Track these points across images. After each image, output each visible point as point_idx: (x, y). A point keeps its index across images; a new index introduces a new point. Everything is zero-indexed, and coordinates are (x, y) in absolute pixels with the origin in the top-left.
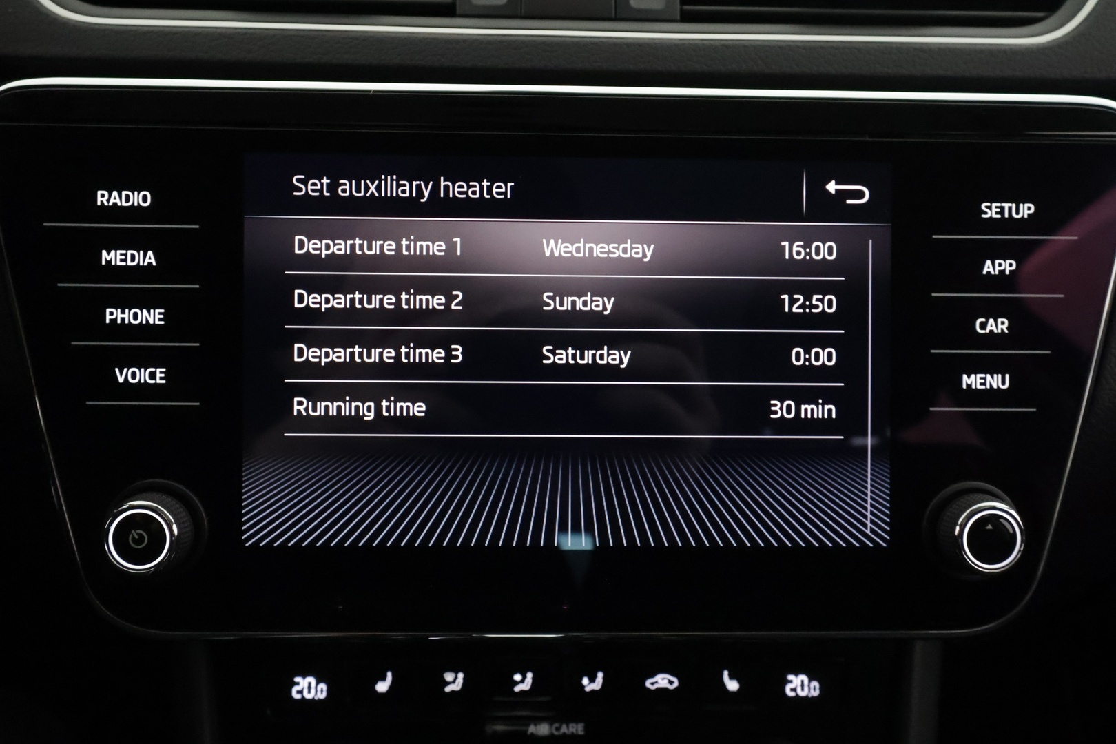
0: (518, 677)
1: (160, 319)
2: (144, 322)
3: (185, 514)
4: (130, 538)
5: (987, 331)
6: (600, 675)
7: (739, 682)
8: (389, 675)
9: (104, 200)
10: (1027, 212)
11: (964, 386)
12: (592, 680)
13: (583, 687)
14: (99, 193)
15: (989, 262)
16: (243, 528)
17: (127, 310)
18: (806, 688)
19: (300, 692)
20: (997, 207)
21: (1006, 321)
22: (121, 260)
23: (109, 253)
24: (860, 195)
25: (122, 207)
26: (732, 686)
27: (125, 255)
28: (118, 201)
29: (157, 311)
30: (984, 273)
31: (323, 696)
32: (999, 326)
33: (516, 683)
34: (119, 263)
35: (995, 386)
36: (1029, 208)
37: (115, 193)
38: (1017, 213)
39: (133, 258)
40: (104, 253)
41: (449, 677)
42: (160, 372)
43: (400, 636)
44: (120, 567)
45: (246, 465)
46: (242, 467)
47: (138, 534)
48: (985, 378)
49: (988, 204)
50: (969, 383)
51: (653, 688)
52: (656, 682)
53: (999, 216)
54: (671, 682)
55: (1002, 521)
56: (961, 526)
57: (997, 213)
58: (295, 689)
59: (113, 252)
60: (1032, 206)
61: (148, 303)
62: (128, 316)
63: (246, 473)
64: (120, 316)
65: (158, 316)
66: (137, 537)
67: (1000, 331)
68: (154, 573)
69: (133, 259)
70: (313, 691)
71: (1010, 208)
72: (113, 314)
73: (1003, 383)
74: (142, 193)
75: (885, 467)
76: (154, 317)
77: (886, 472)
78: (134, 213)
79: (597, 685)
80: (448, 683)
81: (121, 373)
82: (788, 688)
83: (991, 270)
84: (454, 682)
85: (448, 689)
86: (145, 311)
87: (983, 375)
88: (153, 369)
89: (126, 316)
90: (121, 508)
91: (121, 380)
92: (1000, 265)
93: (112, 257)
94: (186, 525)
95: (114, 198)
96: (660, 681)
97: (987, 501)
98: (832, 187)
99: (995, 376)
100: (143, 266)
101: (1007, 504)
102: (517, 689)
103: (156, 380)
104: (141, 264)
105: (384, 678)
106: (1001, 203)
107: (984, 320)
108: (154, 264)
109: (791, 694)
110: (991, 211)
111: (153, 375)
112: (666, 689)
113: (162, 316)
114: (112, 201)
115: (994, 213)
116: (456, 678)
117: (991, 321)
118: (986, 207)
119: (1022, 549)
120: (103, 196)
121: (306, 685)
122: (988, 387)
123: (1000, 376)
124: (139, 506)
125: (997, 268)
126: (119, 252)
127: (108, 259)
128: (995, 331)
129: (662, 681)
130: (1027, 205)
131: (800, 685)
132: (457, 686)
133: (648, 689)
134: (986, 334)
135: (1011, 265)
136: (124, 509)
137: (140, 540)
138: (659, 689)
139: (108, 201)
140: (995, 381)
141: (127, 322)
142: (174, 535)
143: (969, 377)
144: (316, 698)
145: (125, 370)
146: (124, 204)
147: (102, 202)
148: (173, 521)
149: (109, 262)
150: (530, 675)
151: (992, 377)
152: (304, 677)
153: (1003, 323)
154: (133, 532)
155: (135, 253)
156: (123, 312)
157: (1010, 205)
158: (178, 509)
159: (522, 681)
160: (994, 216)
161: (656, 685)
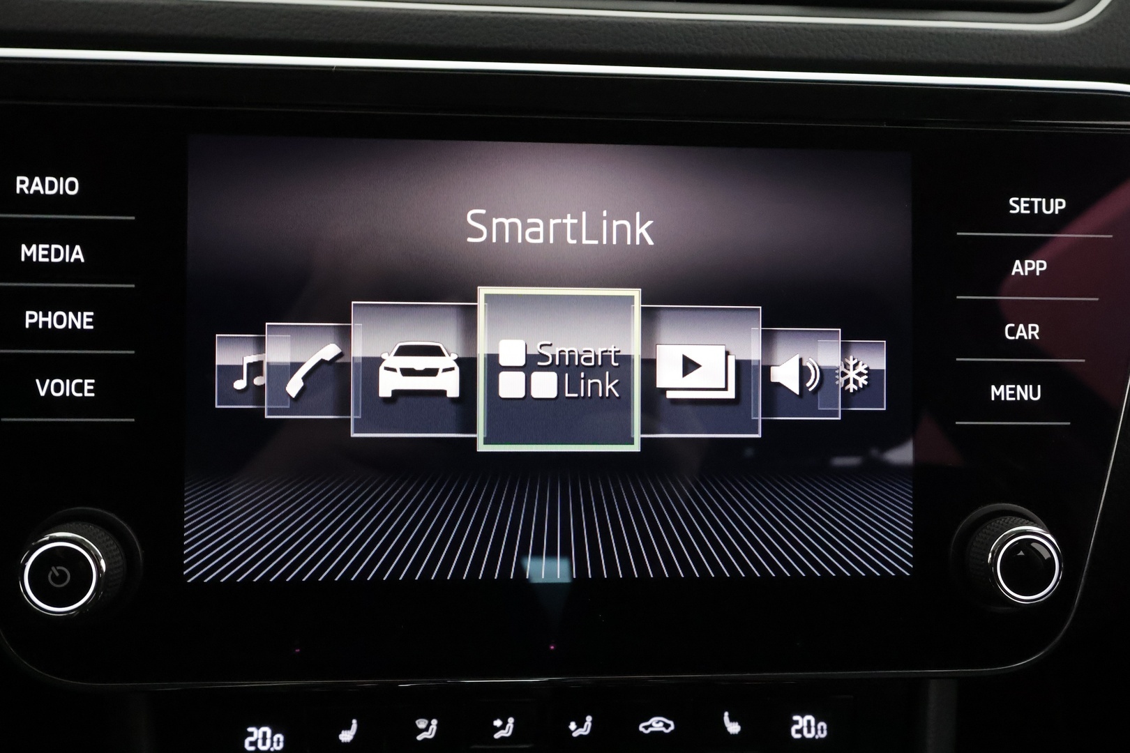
0: (498, 723)
1: (89, 324)
2: (70, 327)
3: (115, 547)
4: (49, 576)
5: (1017, 337)
6: (589, 719)
7: (740, 724)
8: (354, 723)
9: (25, 187)
10: (1057, 208)
11: (993, 398)
12: (580, 725)
13: (570, 732)
14: (19, 178)
15: (1018, 262)
16: (185, 562)
17: (50, 313)
18: (813, 730)
19: (254, 744)
20: (1025, 202)
21: (1037, 327)
22: (44, 256)
23: (29, 248)
25: (45, 195)
26: (734, 728)
27: (49, 250)
28: (40, 188)
29: (86, 314)
30: (1013, 273)
31: (279, 747)
32: (1029, 332)
33: (497, 729)
34: (41, 259)
35: (1026, 398)
36: (1060, 204)
37: (37, 179)
38: (1048, 208)
39: (57, 253)
40: (24, 247)
41: (421, 724)
42: (88, 384)
43: (368, 683)
44: (38, 609)
45: (189, 490)
46: (184, 492)
47: (59, 571)
48: (1015, 390)
49: (1017, 199)
50: (998, 394)
51: (647, 731)
52: (651, 726)
53: (1028, 212)
54: (667, 726)
55: (1034, 545)
56: (993, 552)
57: (1026, 208)
58: (248, 741)
59: (34, 247)
60: (1063, 201)
61: (75, 305)
62: (51, 320)
63: (188, 498)
64: (42, 319)
65: (85, 320)
66: (57, 574)
67: (1030, 338)
68: (75, 617)
69: (57, 255)
70: (268, 742)
71: (1040, 204)
72: (33, 317)
73: (1035, 395)
74: (70, 179)
75: (907, 486)
76: (83, 321)
77: (909, 488)
78: (60, 202)
79: (585, 731)
80: (421, 731)
81: (43, 385)
82: (793, 729)
83: (1020, 270)
84: (426, 729)
85: (420, 737)
86: (71, 314)
87: (1013, 386)
88: (81, 381)
89: (49, 319)
90: (39, 541)
91: (42, 393)
92: (1030, 265)
93: (34, 252)
94: (117, 560)
95: (36, 186)
96: (654, 724)
97: (1022, 525)
99: (1026, 387)
100: (69, 262)
101: (1040, 526)
102: (498, 735)
103: (83, 393)
104: (67, 260)
105: (348, 728)
106: (1030, 198)
107: (1013, 325)
108: (83, 260)
109: (797, 736)
110: (1019, 206)
111: (80, 388)
112: (660, 733)
113: (90, 320)
114: (34, 188)
115: (1022, 208)
117: (1021, 326)
119: (1061, 578)
120: (23, 182)
121: (260, 735)
122: (1018, 398)
123: (1031, 387)
124: (61, 539)
125: (1027, 269)
126: (41, 246)
127: (29, 254)
128: (1026, 337)
129: (657, 724)
130: (1058, 200)
131: (806, 726)
132: (430, 734)
133: (642, 733)
134: (1015, 340)
135: (1041, 265)
136: (45, 541)
137: (61, 578)
138: (653, 733)
139: (29, 188)
140: (1025, 393)
141: (49, 326)
142: (102, 571)
143: (998, 388)
144: (272, 749)
145: (48, 381)
146: (48, 192)
147: (22, 190)
148: (101, 555)
149: (29, 259)
150: (511, 720)
151: (1023, 389)
152: (257, 726)
153: (1034, 329)
154: (53, 568)
155: (60, 247)
156: (45, 315)
157: (1040, 200)
158: (107, 540)
159: (503, 727)
160: (1023, 211)
161: (650, 729)
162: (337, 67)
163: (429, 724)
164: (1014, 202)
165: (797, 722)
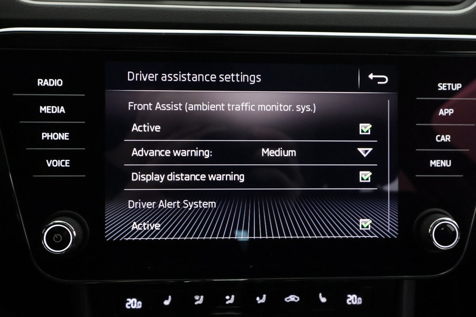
0: (228, 297)
1: (67, 138)
2: (60, 139)
3: (79, 226)
4: (54, 238)
5: (441, 141)
6: (264, 296)
7: (326, 298)
8: (170, 297)
9: (41, 83)
10: (458, 88)
11: (431, 166)
12: (261, 298)
13: (257, 301)
14: (39, 80)
15: (441, 110)
16: (106, 232)
17: (52, 134)
18: (356, 301)
19: (130, 305)
20: (445, 85)
21: (449, 136)
23: (43, 108)
24: (384, 80)
25: (49, 86)
26: (323, 300)
27: (51, 108)
28: (47, 84)
29: (65, 134)
30: (440, 114)
31: (140, 307)
32: (446, 138)
33: (227, 300)
34: (48, 112)
35: (445, 166)
36: (459, 86)
37: (46, 80)
38: (454, 88)
40: (41, 107)
41: (197, 297)
42: (67, 162)
44: (49, 251)
46: (105, 204)
47: (58, 236)
48: (440, 162)
49: (441, 84)
50: (433, 164)
51: (288, 301)
52: (289, 299)
54: (296, 299)
55: (448, 225)
56: (431, 229)
57: (445, 88)
58: (127, 304)
59: (45, 107)
60: (461, 85)
61: (61, 130)
62: (52, 136)
63: (107, 207)
64: (48, 136)
65: (66, 136)
66: (57, 237)
67: (447, 141)
68: (65, 254)
69: (54, 110)
70: (135, 305)
71: (451, 86)
72: (45, 135)
73: (448, 164)
74: (59, 80)
75: (396, 202)
76: (64, 136)
77: (396, 204)
78: (55, 89)
79: (263, 300)
80: (197, 301)
81: (49, 162)
82: (348, 300)
83: (443, 113)
84: (199, 300)
85: (196, 303)
86: (60, 134)
87: (439, 161)
88: (64, 160)
89: (51, 136)
90: (49, 224)
91: (49, 165)
92: (446, 111)
93: (45, 109)
94: (80, 232)
95: (46, 83)
96: (291, 298)
97: (443, 217)
98: (371, 76)
99: (445, 161)
100: (59, 113)
101: (450, 218)
102: (227, 303)
103: (65, 165)
105: (167, 299)
106: (447, 83)
107: (439, 136)
108: (64, 112)
109: (349, 303)
110: (442, 87)
111: (64, 163)
112: (294, 302)
113: (68, 136)
116: (200, 298)
117: (443, 136)
118: (440, 85)
119: (459, 239)
120: (40, 81)
121: (132, 302)
122: (442, 166)
123: (447, 161)
124: (58, 223)
125: (445, 113)
126: (48, 107)
127: (43, 110)
128: (445, 141)
129: (292, 298)
130: (458, 84)
131: (353, 299)
132: (200, 302)
133: (286, 302)
134: (440, 142)
135: (451, 111)
136: (51, 224)
137: (58, 239)
138: (291, 302)
139: (43, 84)
140: (445, 163)
141: (52, 139)
142: (74, 236)
143: (433, 161)
144: (137, 308)
145: (51, 161)
146: (50, 85)
147: (40, 84)
148: (73, 229)
149: (43, 112)
150: (233, 296)
151: (444, 162)
152: (131, 298)
153: (448, 137)
154: (55, 235)
155: (55, 107)
156: (50, 134)
157: (451, 84)
158: (76, 224)
159: (230, 299)
162: (165, 33)
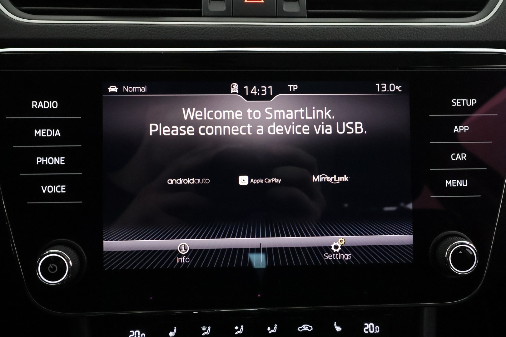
0: (237, 328)
1: (63, 162)
2: (55, 163)
3: (75, 256)
4: (49, 268)
5: (457, 159)
7: (341, 327)
8: (175, 329)
9: (35, 106)
10: (473, 103)
11: (447, 186)
12: (272, 328)
14: (33, 102)
15: (456, 127)
16: (104, 261)
17: (47, 158)
18: (373, 329)
20: (459, 101)
22: (44, 134)
23: (38, 131)
25: (44, 109)
26: (339, 329)
27: (46, 132)
28: (42, 106)
29: (61, 158)
30: (454, 132)
32: (462, 157)
33: (236, 331)
34: (43, 136)
35: (461, 185)
36: (474, 101)
37: (40, 102)
38: (469, 103)
39: (49, 133)
40: (36, 131)
41: (204, 328)
42: (63, 187)
43: (180, 312)
44: (44, 282)
45: (105, 231)
47: (53, 266)
48: (456, 182)
50: (449, 184)
52: (303, 328)
53: (460, 105)
54: (309, 328)
55: (467, 249)
56: (448, 252)
58: (130, 336)
59: (40, 131)
60: (476, 100)
61: (57, 155)
62: (47, 161)
64: (43, 161)
66: (52, 268)
67: (462, 159)
68: (61, 285)
71: (465, 102)
72: (40, 160)
73: (465, 184)
74: (54, 102)
75: (411, 225)
76: (60, 161)
77: (411, 227)
78: (50, 111)
80: (204, 331)
81: (44, 188)
82: (365, 329)
83: (457, 130)
84: (206, 331)
85: (203, 334)
86: (55, 158)
87: (455, 180)
88: (60, 186)
91: (44, 192)
92: (461, 128)
93: (40, 133)
94: (76, 261)
96: (304, 328)
97: (460, 240)
100: (55, 137)
101: (469, 241)
102: (236, 333)
103: (61, 191)
104: (53, 136)
105: (173, 331)
106: (461, 99)
107: (455, 154)
108: (60, 136)
109: (366, 332)
110: (456, 103)
111: (59, 189)
112: (308, 331)
113: (63, 160)
114: (39, 106)
117: (458, 154)
119: (477, 262)
120: (35, 104)
121: (136, 334)
122: (458, 186)
123: (463, 180)
124: (53, 253)
125: (460, 130)
126: (43, 130)
127: (38, 133)
128: (460, 159)
129: (305, 328)
131: (370, 328)
132: (208, 333)
133: (299, 332)
134: (456, 161)
135: (466, 128)
136: (46, 254)
137: (54, 269)
138: (304, 332)
139: (37, 106)
140: (461, 183)
141: (47, 164)
142: (70, 266)
143: (449, 181)
145: (46, 186)
146: (45, 107)
148: (69, 259)
149: (38, 135)
150: (242, 327)
151: (460, 181)
152: (134, 330)
153: (464, 155)
154: (50, 265)
155: (50, 130)
156: (45, 159)
157: (465, 100)
158: (72, 253)
159: (239, 330)
160: (458, 105)
161: (302, 330)
162: (164, 52)
163: (207, 329)
164: (454, 101)
165: (366, 326)
